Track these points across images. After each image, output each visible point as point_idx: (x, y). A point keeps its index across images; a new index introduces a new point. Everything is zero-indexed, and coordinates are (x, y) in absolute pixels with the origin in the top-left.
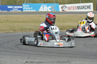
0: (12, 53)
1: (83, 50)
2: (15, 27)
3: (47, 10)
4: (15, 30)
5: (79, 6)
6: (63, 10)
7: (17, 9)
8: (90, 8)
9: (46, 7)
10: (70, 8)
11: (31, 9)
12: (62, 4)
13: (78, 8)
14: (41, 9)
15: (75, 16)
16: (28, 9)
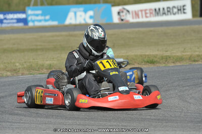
0: (15, 124)
1: (180, 111)
2: (14, 63)
3: (85, 20)
4: (14, 70)
5: (159, 9)
6: (122, 20)
7: (15, 21)
8: (185, 11)
9: (83, 14)
10: (137, 14)
11: (46, 20)
12: (118, 5)
13: (157, 12)
14: (71, 19)
15: (151, 31)
16: (40, 21)
